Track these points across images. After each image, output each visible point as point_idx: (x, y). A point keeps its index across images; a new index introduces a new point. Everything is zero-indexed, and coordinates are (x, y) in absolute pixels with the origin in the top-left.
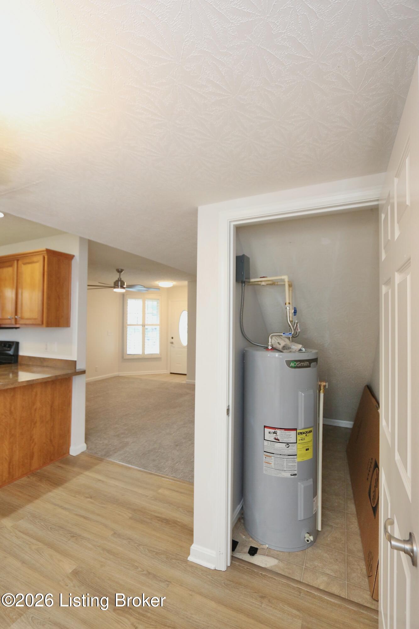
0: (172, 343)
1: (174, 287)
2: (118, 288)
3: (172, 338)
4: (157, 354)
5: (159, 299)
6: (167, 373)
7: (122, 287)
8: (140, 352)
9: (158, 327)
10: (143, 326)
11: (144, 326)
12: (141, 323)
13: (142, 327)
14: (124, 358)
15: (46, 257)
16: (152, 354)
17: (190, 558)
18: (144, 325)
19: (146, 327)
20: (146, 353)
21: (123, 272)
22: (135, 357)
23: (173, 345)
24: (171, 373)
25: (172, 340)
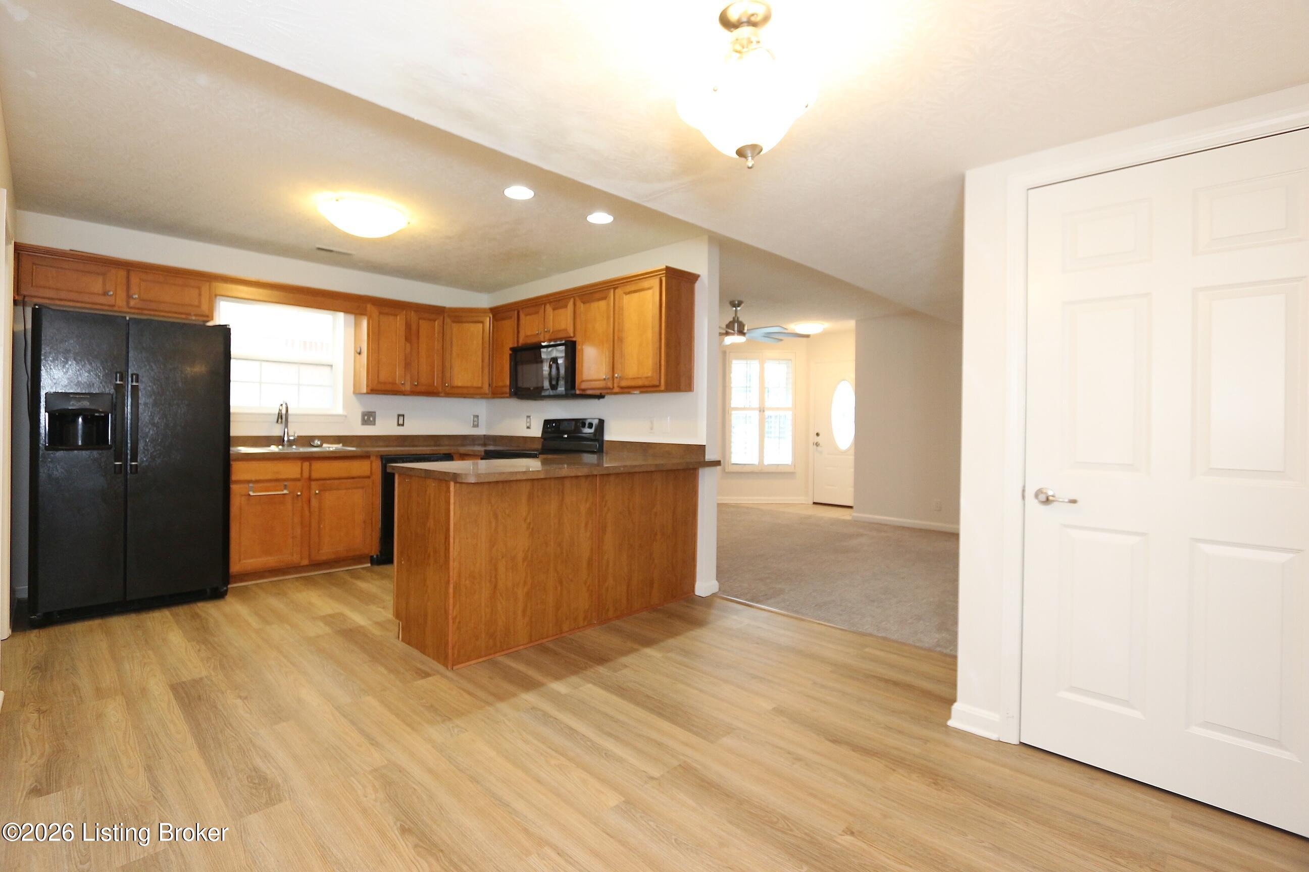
0: (817, 444)
1: (825, 335)
2: (733, 334)
3: (818, 434)
4: (787, 465)
5: (791, 360)
6: (807, 503)
7: (741, 332)
8: (755, 461)
9: (789, 414)
10: (760, 411)
11: (764, 411)
12: (757, 406)
13: (758, 412)
14: (726, 471)
15: (664, 279)
16: (778, 465)
17: (951, 723)
18: (762, 410)
19: (767, 413)
20: (766, 463)
21: (743, 305)
22: (745, 469)
23: (819, 448)
24: (814, 503)
25: (818, 439)
